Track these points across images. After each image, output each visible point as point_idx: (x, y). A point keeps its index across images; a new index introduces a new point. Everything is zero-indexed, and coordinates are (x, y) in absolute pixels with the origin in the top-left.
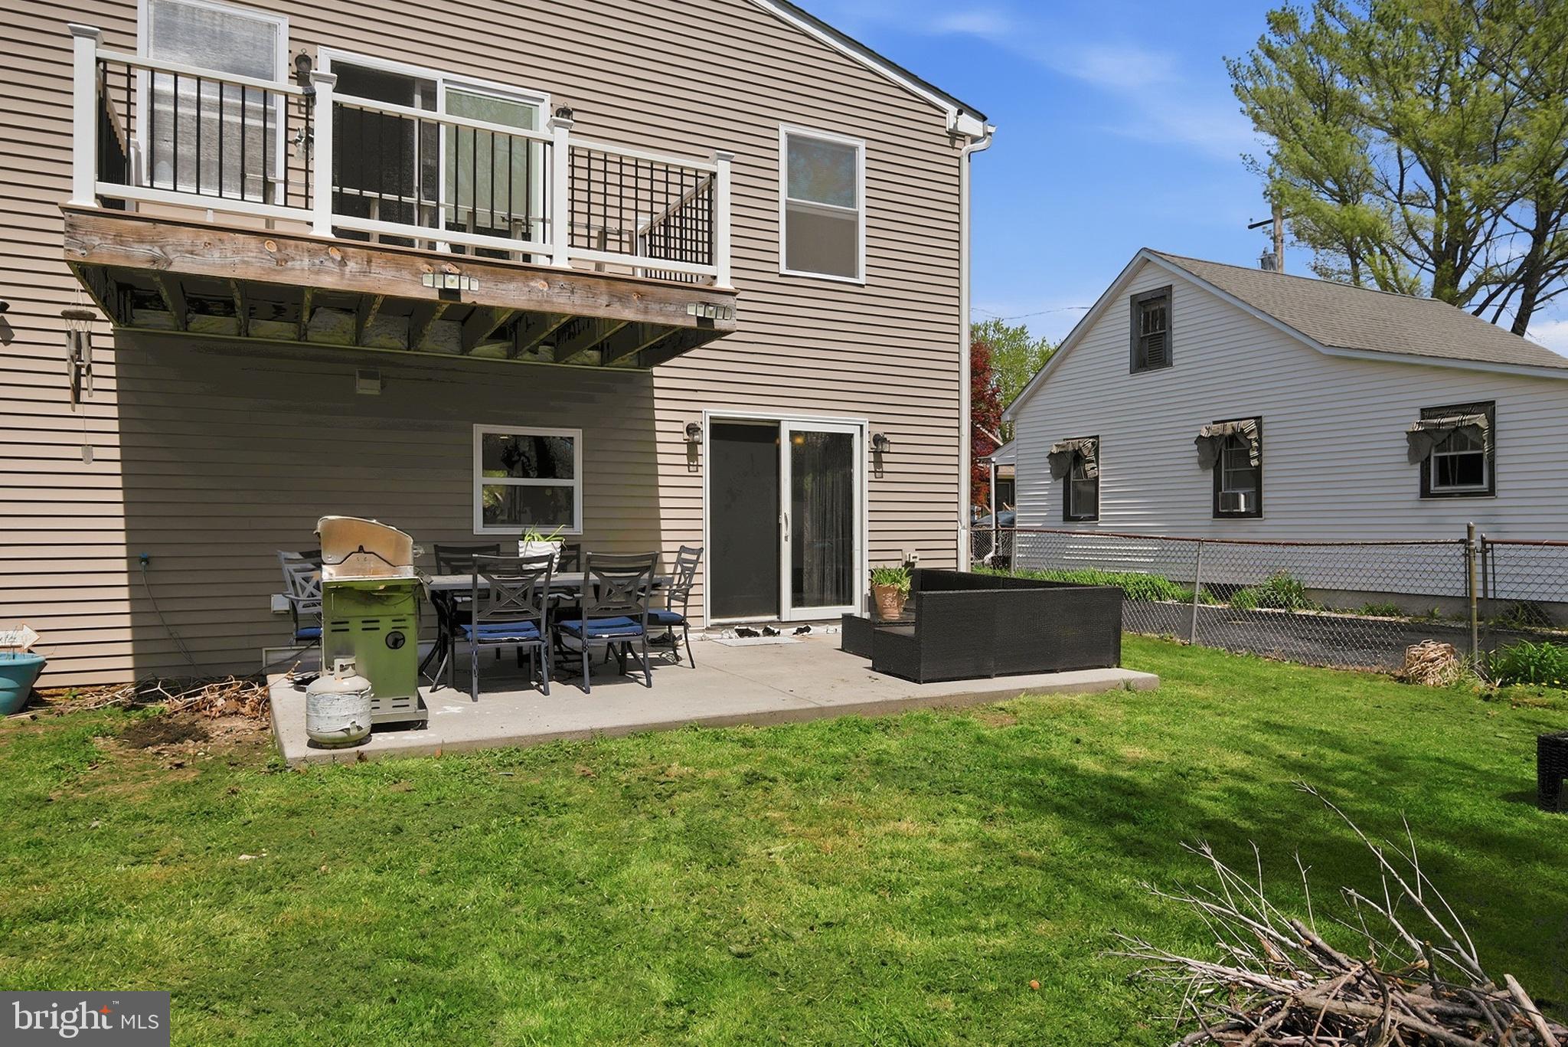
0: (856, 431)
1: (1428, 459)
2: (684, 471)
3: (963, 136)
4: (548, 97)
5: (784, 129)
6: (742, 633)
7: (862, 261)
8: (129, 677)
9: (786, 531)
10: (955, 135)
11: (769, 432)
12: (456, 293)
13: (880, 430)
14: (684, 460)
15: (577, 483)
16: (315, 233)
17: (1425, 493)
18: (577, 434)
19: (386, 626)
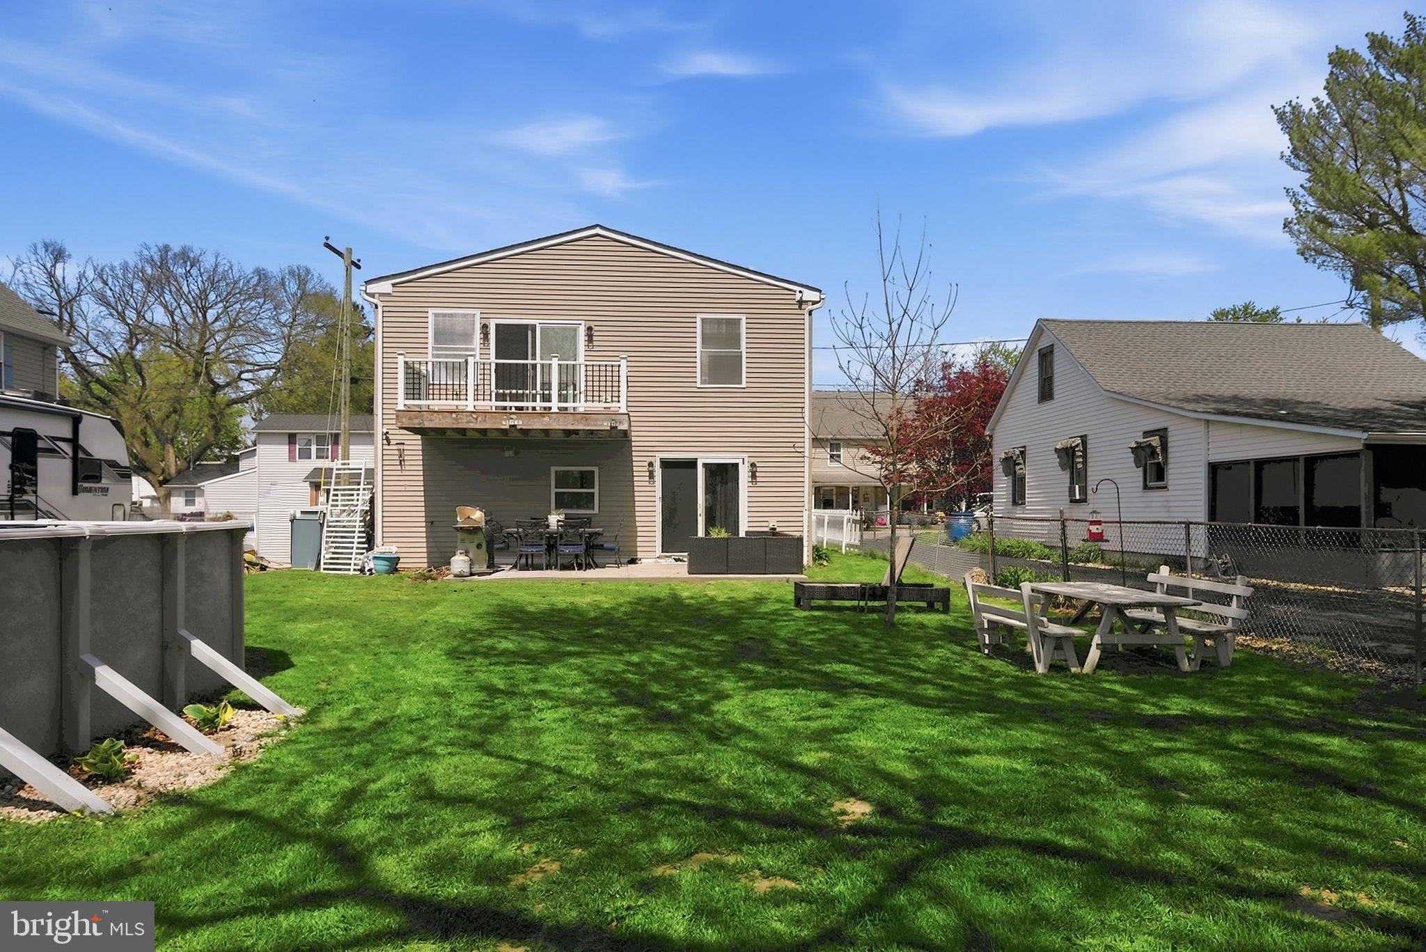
0: (740, 462)
1: (1146, 464)
2: (647, 484)
3: (807, 302)
4: (583, 322)
5: (699, 317)
6: (676, 560)
7: (744, 375)
8: (426, 565)
9: (701, 510)
10: (801, 303)
11: (692, 464)
12: (515, 426)
13: (753, 460)
14: (647, 479)
15: (596, 491)
16: (468, 409)
17: (1146, 487)
18: (596, 469)
19: (476, 542)
